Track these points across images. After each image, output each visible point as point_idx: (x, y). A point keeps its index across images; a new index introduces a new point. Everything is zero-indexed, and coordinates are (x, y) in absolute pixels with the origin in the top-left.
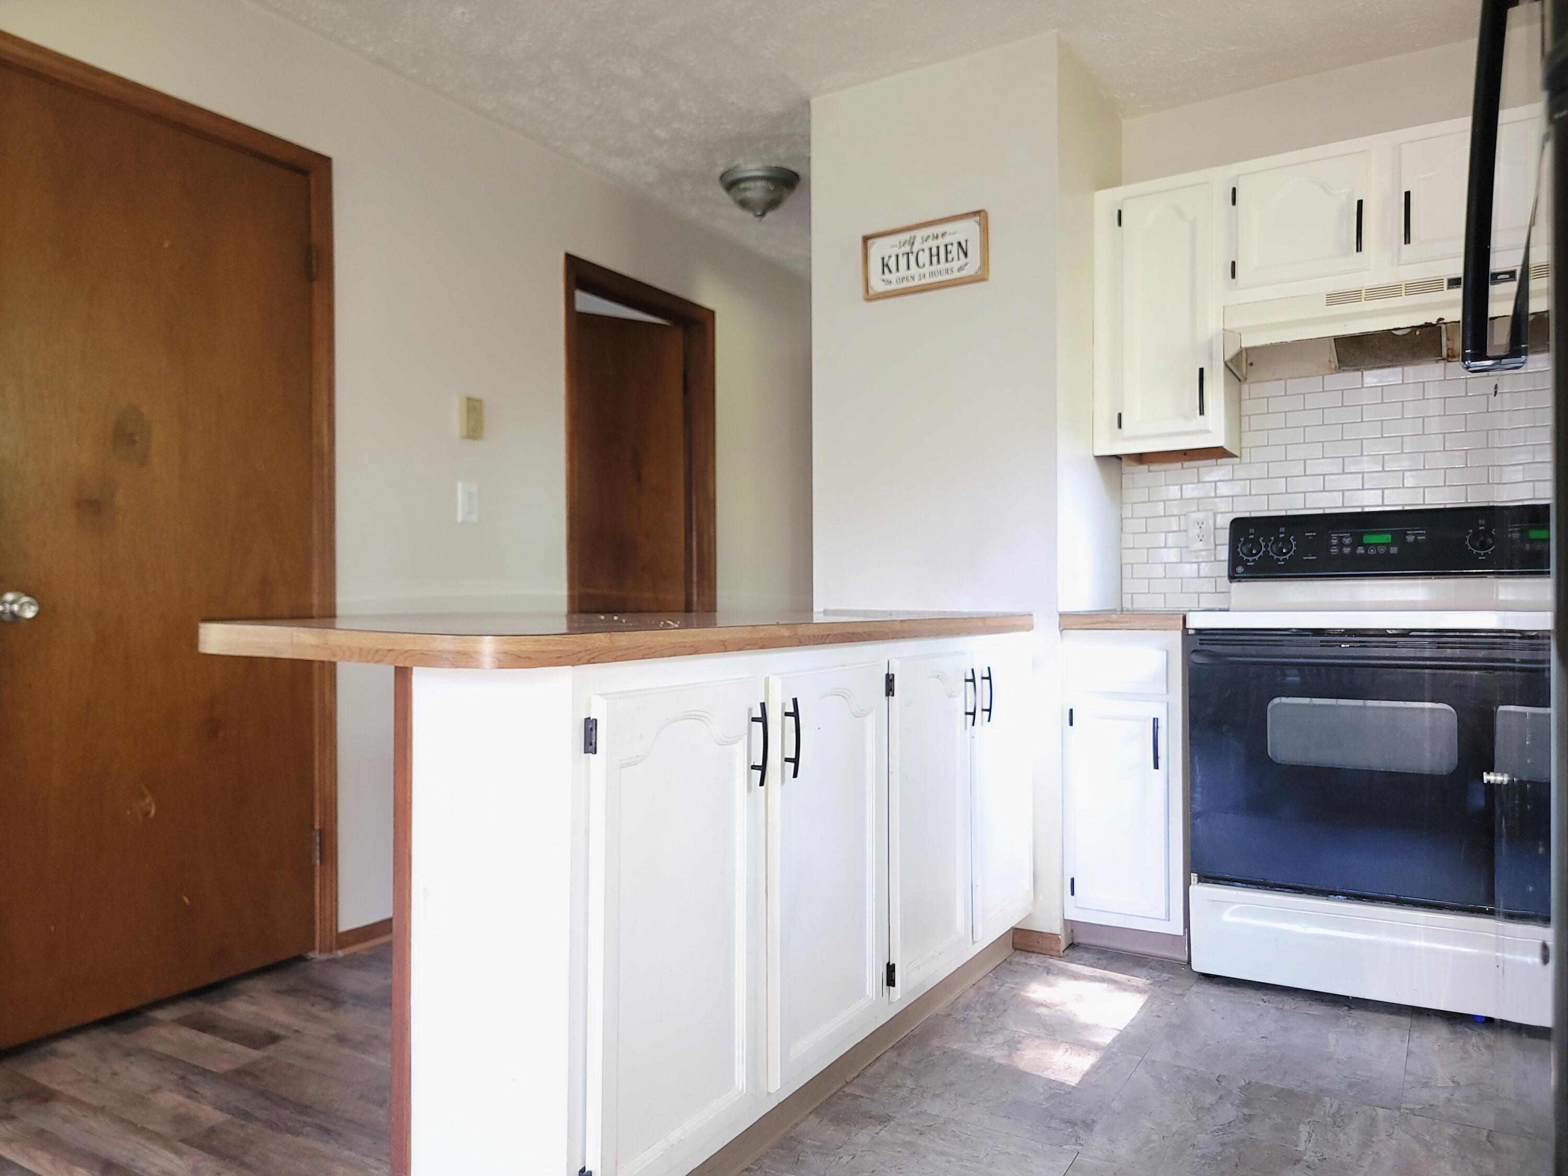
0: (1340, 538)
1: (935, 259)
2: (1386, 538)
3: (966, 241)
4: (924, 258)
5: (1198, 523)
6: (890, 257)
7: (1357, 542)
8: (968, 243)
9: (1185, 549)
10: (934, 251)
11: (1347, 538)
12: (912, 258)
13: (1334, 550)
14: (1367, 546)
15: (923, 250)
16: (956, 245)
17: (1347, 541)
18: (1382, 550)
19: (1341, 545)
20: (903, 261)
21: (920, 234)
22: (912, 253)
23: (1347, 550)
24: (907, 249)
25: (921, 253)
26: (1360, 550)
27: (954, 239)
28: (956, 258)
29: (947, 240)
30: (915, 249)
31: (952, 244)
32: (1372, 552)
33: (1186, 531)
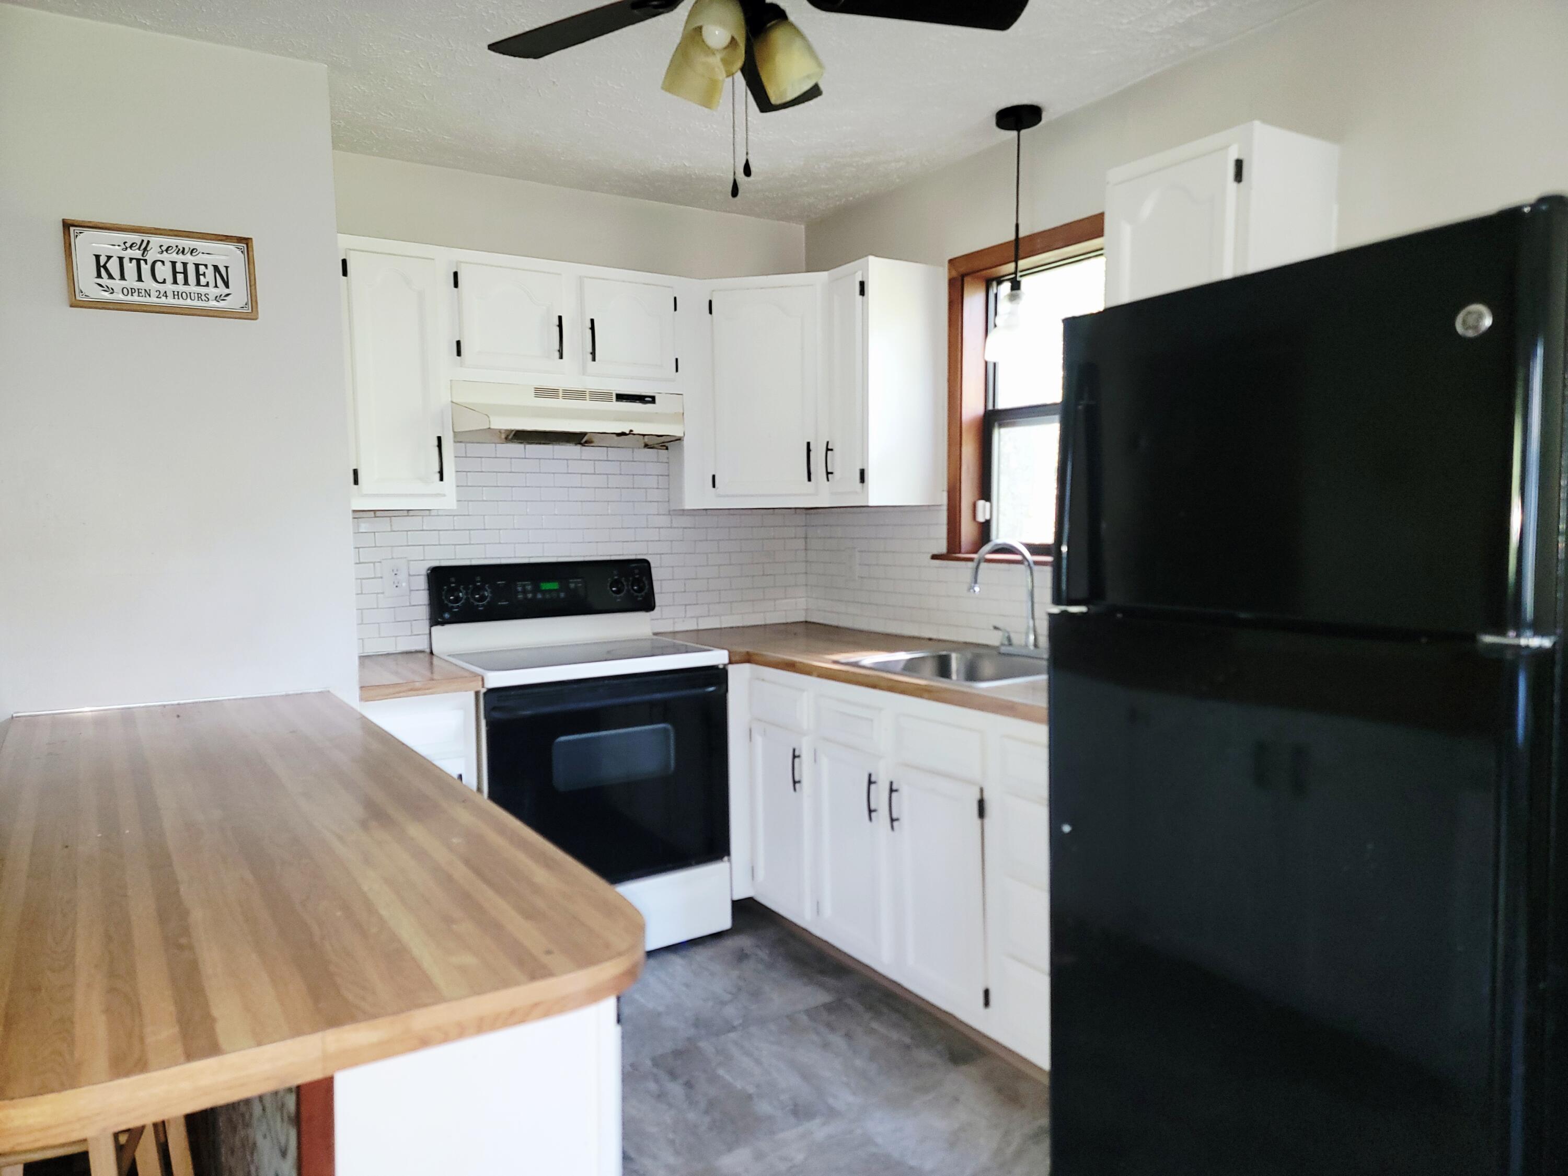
0: (524, 586)
1: (180, 277)
2: (554, 586)
3: (227, 267)
4: (164, 272)
5: (393, 570)
6: (109, 258)
7: (536, 589)
8: (229, 269)
9: (382, 595)
10: (179, 268)
11: (528, 585)
12: (146, 268)
13: (520, 596)
14: (544, 592)
15: (163, 262)
16: (211, 269)
17: (529, 588)
18: (554, 595)
19: (525, 592)
20: (130, 268)
21: (155, 241)
22: (146, 261)
23: (530, 596)
24: (137, 254)
25: (159, 264)
26: (539, 596)
27: (210, 260)
28: (212, 284)
29: (199, 259)
30: (151, 256)
31: (206, 266)
32: (548, 596)
33: (381, 578)
